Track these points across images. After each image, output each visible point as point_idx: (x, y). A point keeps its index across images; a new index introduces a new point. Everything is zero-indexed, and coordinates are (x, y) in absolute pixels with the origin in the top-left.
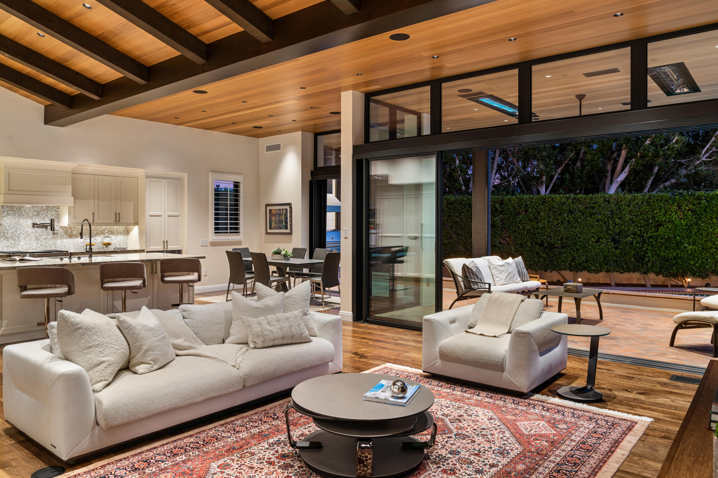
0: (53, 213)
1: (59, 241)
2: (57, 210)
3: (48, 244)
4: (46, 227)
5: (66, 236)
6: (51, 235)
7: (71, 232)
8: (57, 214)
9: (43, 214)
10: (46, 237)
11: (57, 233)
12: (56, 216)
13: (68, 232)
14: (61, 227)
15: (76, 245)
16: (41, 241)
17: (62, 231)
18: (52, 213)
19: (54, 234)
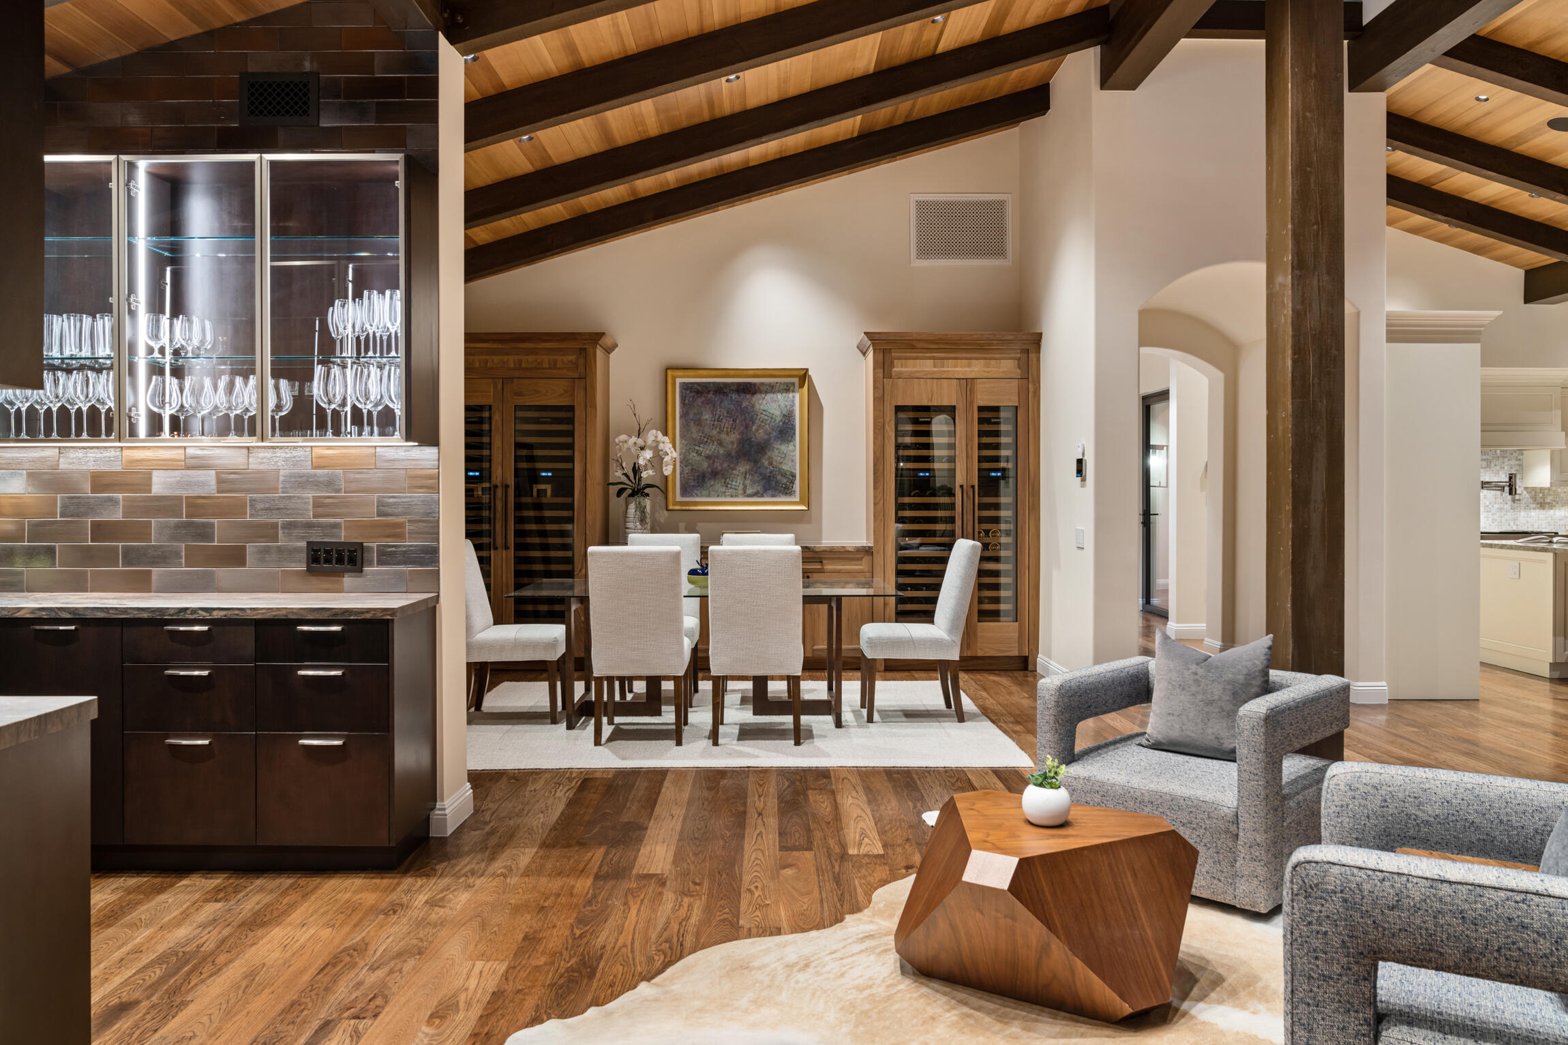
0: (1513, 462)
1: (1522, 513)
2: (1519, 457)
3: (1503, 520)
4: (1503, 489)
5: (1534, 506)
6: (1510, 503)
7: (1544, 498)
8: (1519, 465)
9: (1496, 465)
10: (1502, 506)
11: (1519, 500)
12: (1518, 468)
13: (1538, 498)
14: (1526, 488)
15: (1552, 522)
16: (1493, 514)
17: (1527, 495)
18: (1511, 462)
19: (1514, 501)
